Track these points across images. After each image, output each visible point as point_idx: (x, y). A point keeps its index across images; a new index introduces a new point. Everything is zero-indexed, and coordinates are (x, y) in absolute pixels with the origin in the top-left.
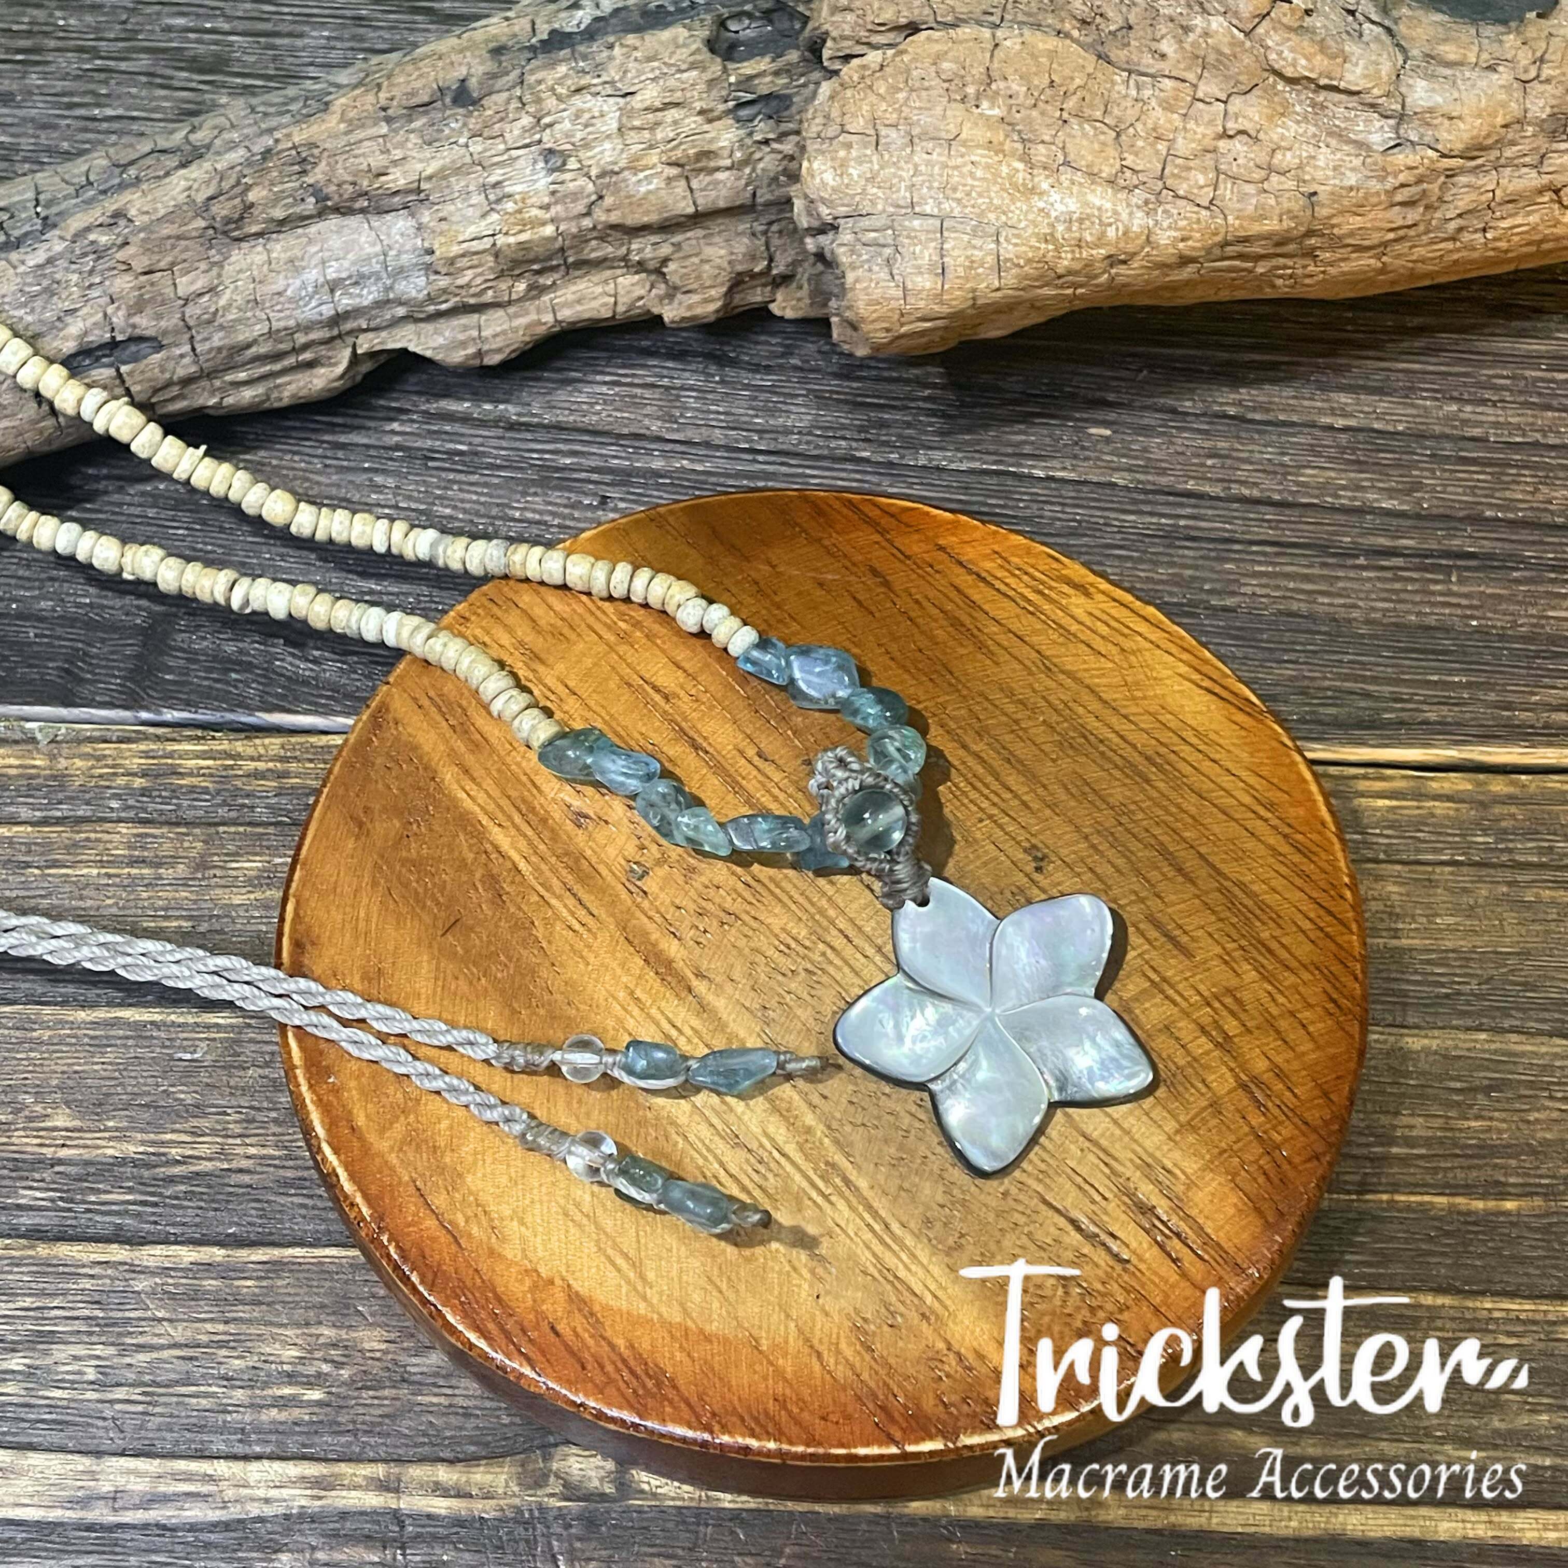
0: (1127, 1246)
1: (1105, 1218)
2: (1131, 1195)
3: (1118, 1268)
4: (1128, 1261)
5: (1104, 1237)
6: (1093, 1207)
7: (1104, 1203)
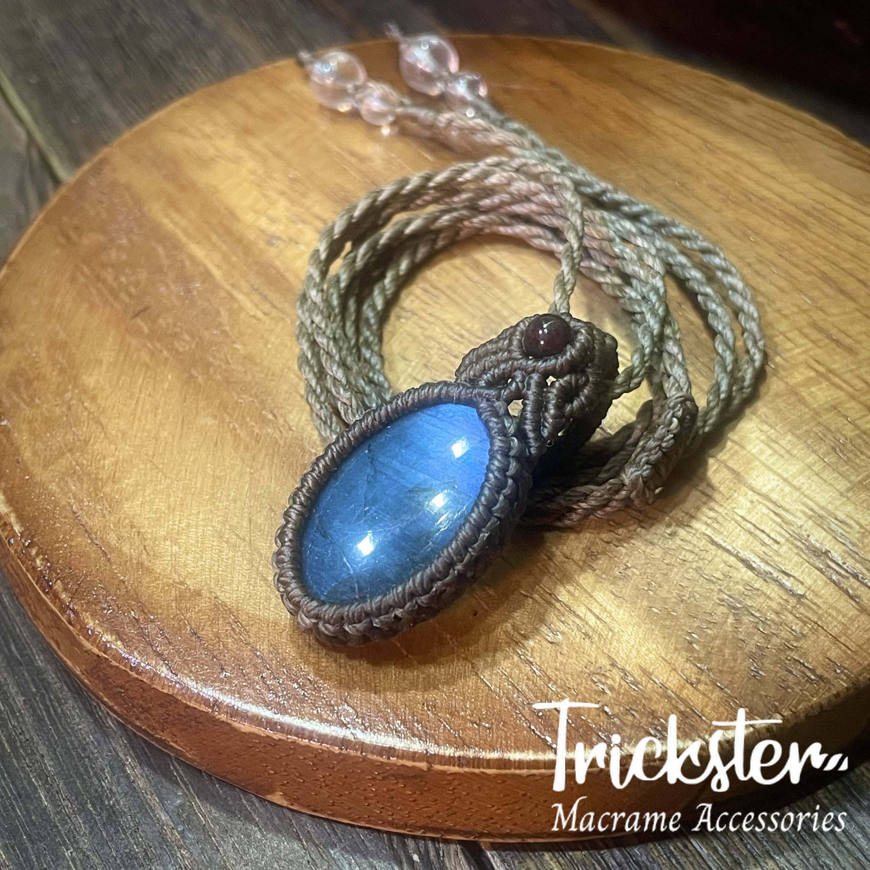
0: (802, 583)
1: (776, 558)
2: (804, 540)
3: (793, 601)
4: (803, 596)
5: (775, 575)
6: (764, 549)
7: (776, 547)
